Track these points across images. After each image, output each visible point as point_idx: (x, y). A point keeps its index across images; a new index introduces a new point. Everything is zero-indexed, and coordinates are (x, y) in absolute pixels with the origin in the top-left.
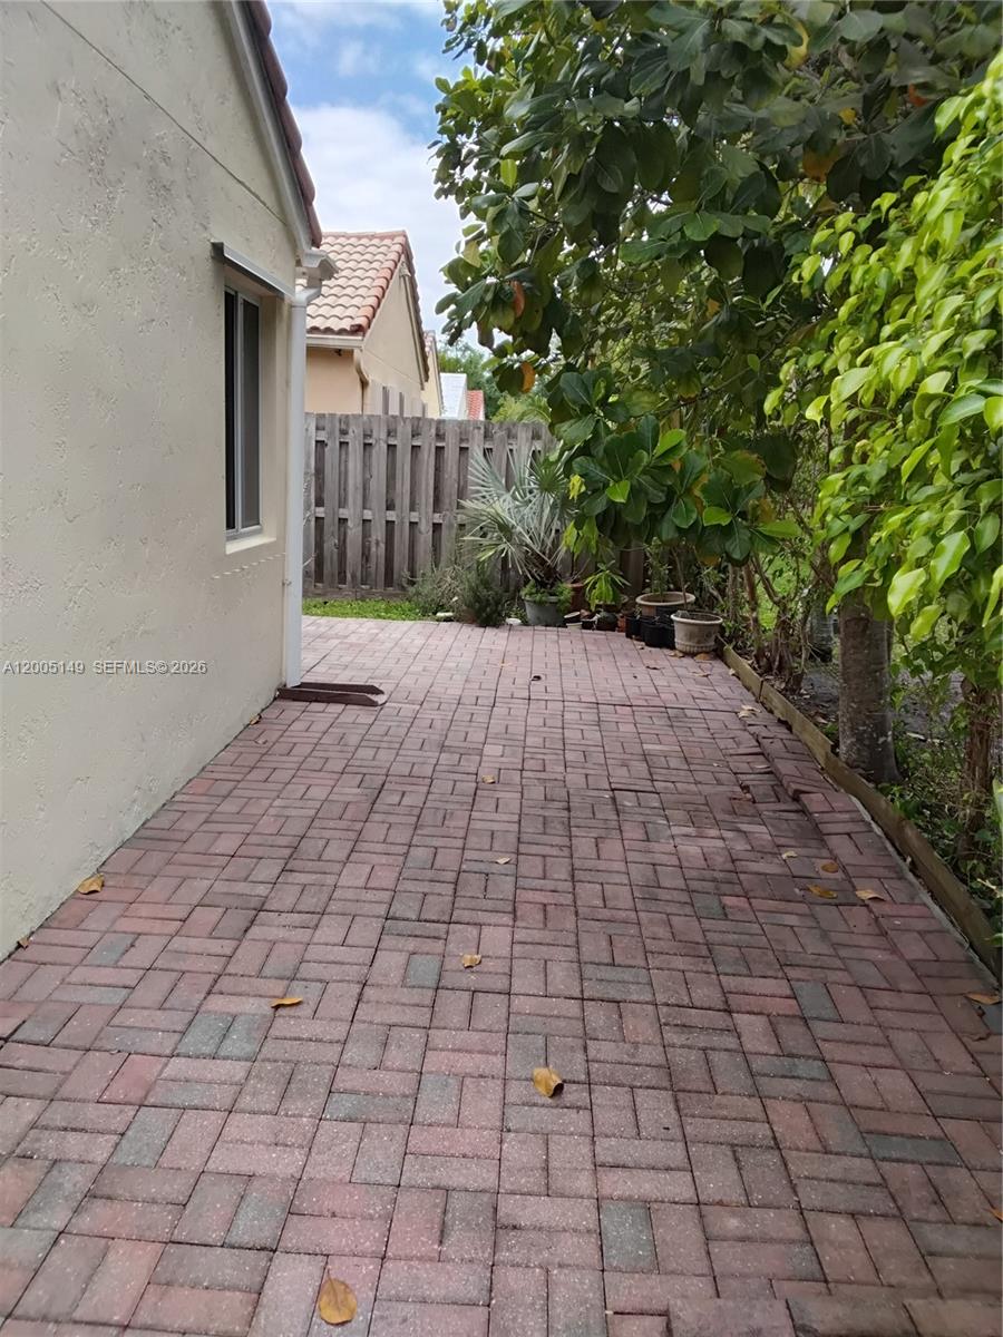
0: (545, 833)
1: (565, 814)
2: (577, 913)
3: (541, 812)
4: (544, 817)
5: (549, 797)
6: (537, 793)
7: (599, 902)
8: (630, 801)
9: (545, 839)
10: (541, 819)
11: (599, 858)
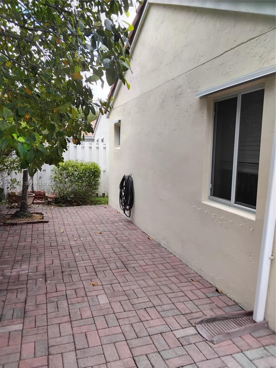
0: (68, 263)
1: (63, 270)
2: (58, 249)
3: (71, 269)
4: (70, 268)
5: (70, 276)
6: (75, 277)
7: (52, 251)
8: (40, 280)
9: (68, 262)
10: (71, 266)
11: (52, 260)
